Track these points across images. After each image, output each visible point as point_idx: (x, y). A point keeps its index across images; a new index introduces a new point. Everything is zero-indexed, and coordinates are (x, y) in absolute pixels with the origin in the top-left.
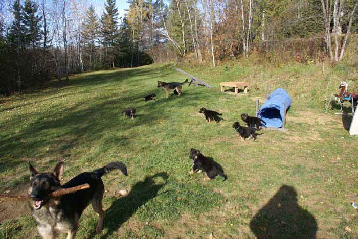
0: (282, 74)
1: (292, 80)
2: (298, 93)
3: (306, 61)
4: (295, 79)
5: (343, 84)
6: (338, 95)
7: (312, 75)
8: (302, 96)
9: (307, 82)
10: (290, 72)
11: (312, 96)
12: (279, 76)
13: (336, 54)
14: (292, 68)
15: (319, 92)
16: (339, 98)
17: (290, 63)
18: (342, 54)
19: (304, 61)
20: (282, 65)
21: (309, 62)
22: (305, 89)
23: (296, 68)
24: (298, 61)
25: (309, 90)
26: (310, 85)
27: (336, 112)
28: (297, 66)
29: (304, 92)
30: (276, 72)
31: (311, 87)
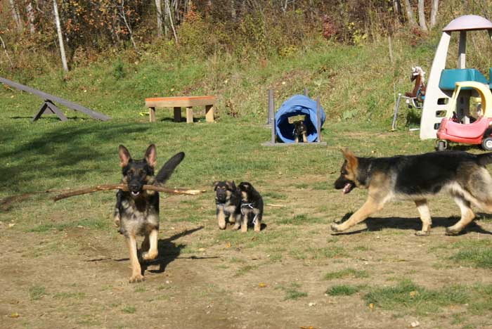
0: (293, 73)
1: (319, 83)
2: (337, 109)
3: (350, 36)
4: (326, 81)
5: (416, 72)
6: (412, 92)
7: (366, 68)
8: (348, 114)
9: (355, 84)
10: (311, 66)
11: (368, 111)
12: (283, 79)
13: (421, 12)
14: (315, 56)
15: (381, 100)
16: (413, 99)
17: (308, 43)
18: (434, 13)
19: (343, 37)
20: (289, 50)
21: (357, 38)
22: (352, 99)
23: (326, 55)
24: (328, 38)
25: (361, 99)
26: (362, 90)
27: (411, 128)
28: (328, 49)
29: (350, 107)
30: (276, 69)
31: (364, 93)
